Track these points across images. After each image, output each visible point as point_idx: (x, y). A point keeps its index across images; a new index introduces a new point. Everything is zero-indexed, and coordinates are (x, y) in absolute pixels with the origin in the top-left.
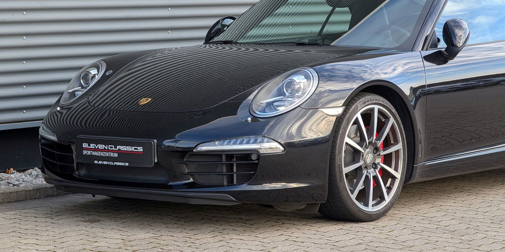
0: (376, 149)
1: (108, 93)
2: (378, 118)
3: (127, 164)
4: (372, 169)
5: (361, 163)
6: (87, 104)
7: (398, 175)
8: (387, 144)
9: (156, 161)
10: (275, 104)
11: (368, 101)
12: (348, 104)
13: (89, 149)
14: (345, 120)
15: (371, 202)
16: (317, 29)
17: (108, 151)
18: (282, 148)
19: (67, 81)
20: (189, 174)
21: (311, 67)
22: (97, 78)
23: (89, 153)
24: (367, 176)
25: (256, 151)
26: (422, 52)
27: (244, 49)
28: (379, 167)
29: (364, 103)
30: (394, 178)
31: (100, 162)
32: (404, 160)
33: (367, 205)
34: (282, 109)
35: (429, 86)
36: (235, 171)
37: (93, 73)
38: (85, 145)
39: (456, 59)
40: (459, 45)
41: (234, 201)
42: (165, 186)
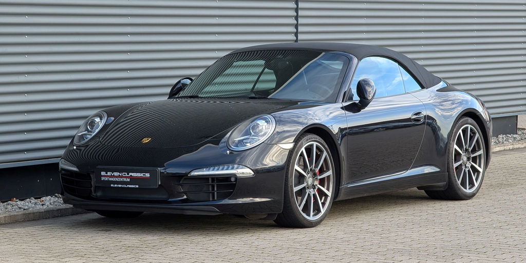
0: (315, 175)
1: (114, 135)
2: (316, 152)
3: (137, 186)
4: (312, 189)
5: (305, 185)
6: (99, 143)
7: (329, 194)
8: (321, 171)
9: (160, 183)
10: (244, 141)
11: (309, 139)
12: (296, 141)
13: (105, 176)
14: (294, 152)
15: (312, 213)
16: (250, 86)
17: (122, 177)
18: (253, 173)
19: (78, 127)
20: (183, 193)
21: (269, 114)
22: (101, 125)
23: (106, 179)
24: (309, 194)
25: (234, 175)
26: (343, 103)
27: (212, 102)
28: (317, 187)
29: (307, 140)
30: (326, 196)
31: (116, 186)
32: (333, 183)
33: (309, 215)
34: (249, 146)
35: (349, 128)
36: (216, 190)
37: (97, 121)
38: (103, 173)
39: (367, 109)
40: (370, 98)
41: (218, 212)
42: (165, 202)
